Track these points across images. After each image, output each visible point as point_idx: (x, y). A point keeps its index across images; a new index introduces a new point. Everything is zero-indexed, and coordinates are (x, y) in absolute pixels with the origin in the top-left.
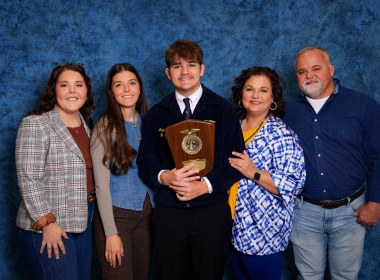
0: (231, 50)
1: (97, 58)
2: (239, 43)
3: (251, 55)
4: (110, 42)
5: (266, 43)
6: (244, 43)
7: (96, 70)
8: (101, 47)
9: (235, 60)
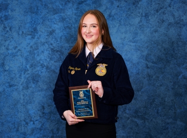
0: (107, 8)
1: (7, 14)
2: (112, 3)
3: (122, 12)
4: (16, 2)
5: (134, 4)
6: (116, 4)
7: (6, 23)
8: (10, 6)
9: (110, 16)
